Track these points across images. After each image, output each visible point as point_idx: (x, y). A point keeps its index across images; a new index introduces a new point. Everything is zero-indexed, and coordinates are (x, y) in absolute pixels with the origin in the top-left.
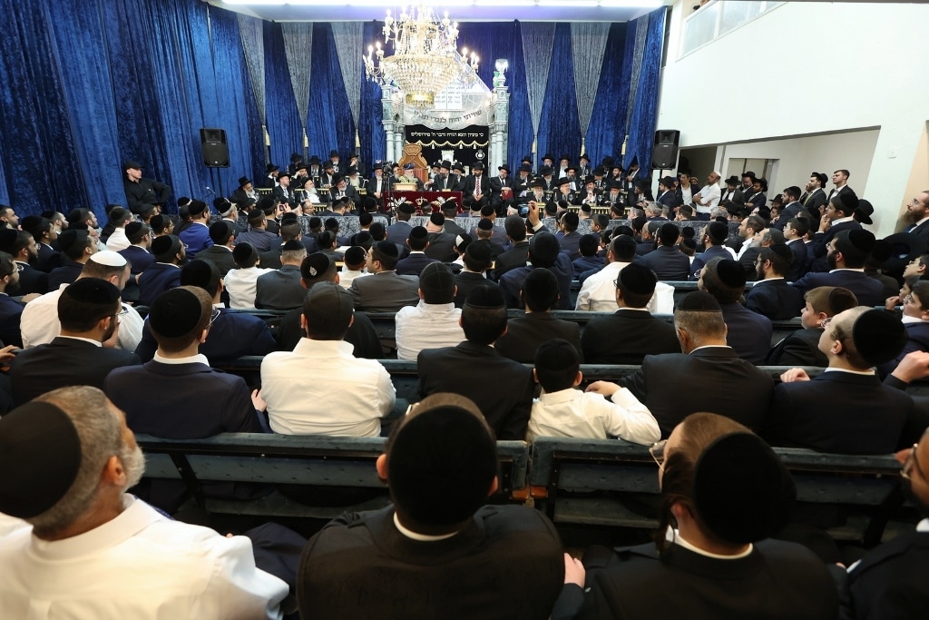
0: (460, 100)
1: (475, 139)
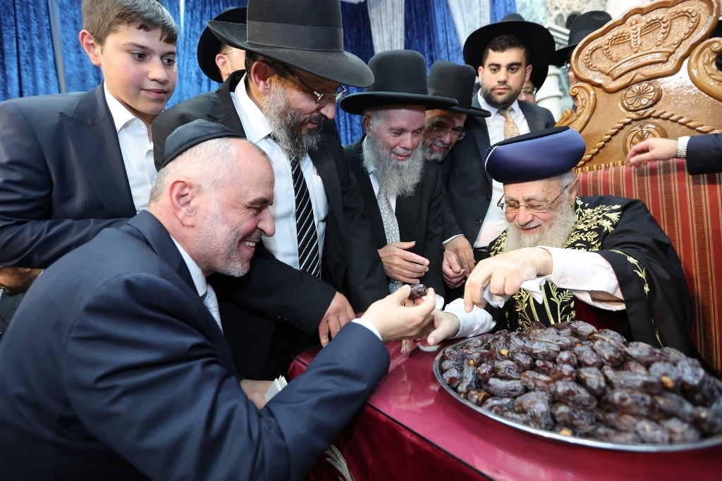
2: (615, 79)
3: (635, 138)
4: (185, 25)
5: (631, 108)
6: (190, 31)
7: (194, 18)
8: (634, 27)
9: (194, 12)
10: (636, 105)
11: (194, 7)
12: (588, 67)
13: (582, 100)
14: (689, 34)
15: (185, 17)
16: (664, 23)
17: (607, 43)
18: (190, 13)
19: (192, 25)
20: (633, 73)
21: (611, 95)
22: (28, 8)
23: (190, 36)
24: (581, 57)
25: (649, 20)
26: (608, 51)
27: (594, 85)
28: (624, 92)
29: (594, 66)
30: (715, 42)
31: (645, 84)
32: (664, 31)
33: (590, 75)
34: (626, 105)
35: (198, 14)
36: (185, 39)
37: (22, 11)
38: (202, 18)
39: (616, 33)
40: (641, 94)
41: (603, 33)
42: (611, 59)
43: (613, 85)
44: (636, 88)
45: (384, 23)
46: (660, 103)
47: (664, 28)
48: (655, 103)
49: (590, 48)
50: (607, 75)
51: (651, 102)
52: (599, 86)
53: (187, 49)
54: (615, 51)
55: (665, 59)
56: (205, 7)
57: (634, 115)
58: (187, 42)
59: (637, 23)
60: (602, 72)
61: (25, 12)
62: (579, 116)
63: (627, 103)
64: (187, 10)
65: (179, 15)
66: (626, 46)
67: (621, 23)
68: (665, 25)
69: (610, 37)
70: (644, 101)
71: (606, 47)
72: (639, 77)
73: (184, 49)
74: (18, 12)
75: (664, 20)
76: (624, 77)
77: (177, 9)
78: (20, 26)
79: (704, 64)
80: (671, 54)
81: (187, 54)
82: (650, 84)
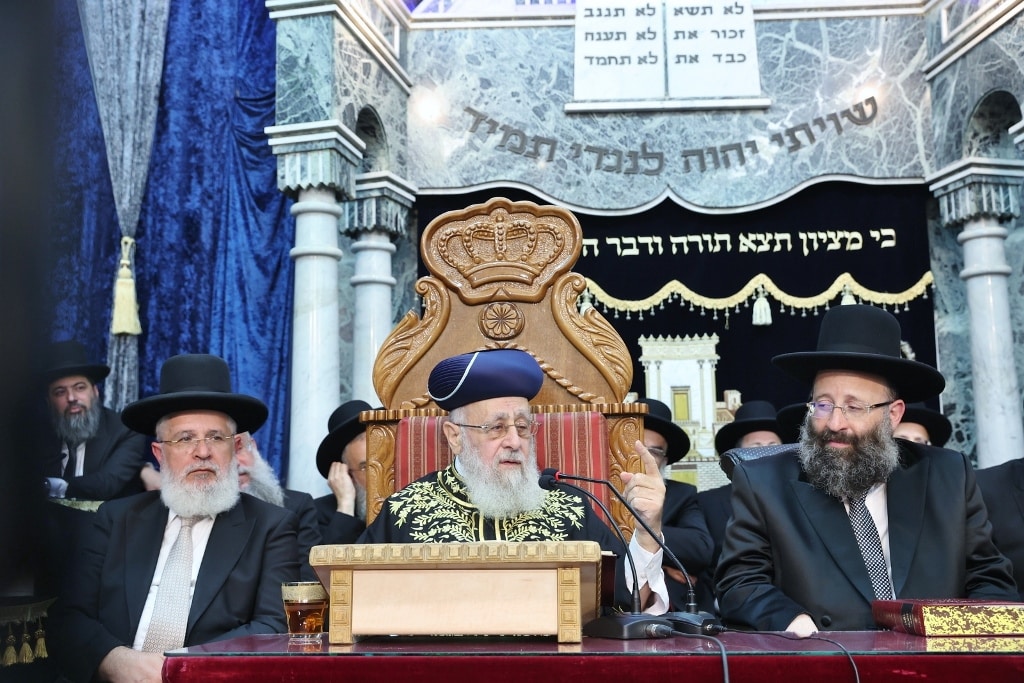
0: (748, 44)
1: (843, 261)
2: (474, 287)
5: (491, 333)
8: (500, 224)
10: (496, 331)
12: (443, 259)
13: (432, 303)
14: (555, 258)
16: (532, 234)
17: (468, 232)
20: (496, 286)
21: (468, 307)
24: (434, 239)
25: (516, 223)
26: (469, 244)
27: (449, 287)
28: (484, 307)
29: (450, 258)
30: (577, 278)
31: (507, 306)
32: (530, 244)
33: (444, 271)
34: (485, 327)
39: (479, 223)
40: (502, 318)
41: (465, 217)
42: (472, 257)
43: (471, 295)
44: (497, 306)
46: (523, 336)
47: (532, 241)
48: (517, 334)
49: (448, 231)
50: (466, 277)
51: (512, 333)
52: (455, 290)
54: (477, 248)
55: (529, 280)
57: (493, 345)
59: (502, 221)
60: (459, 271)
62: (426, 327)
66: (489, 247)
67: (485, 212)
68: (532, 237)
69: (472, 226)
70: (506, 329)
71: (467, 238)
72: (501, 294)
75: (532, 230)
76: (484, 288)
79: (567, 301)
80: (537, 276)
82: (513, 308)
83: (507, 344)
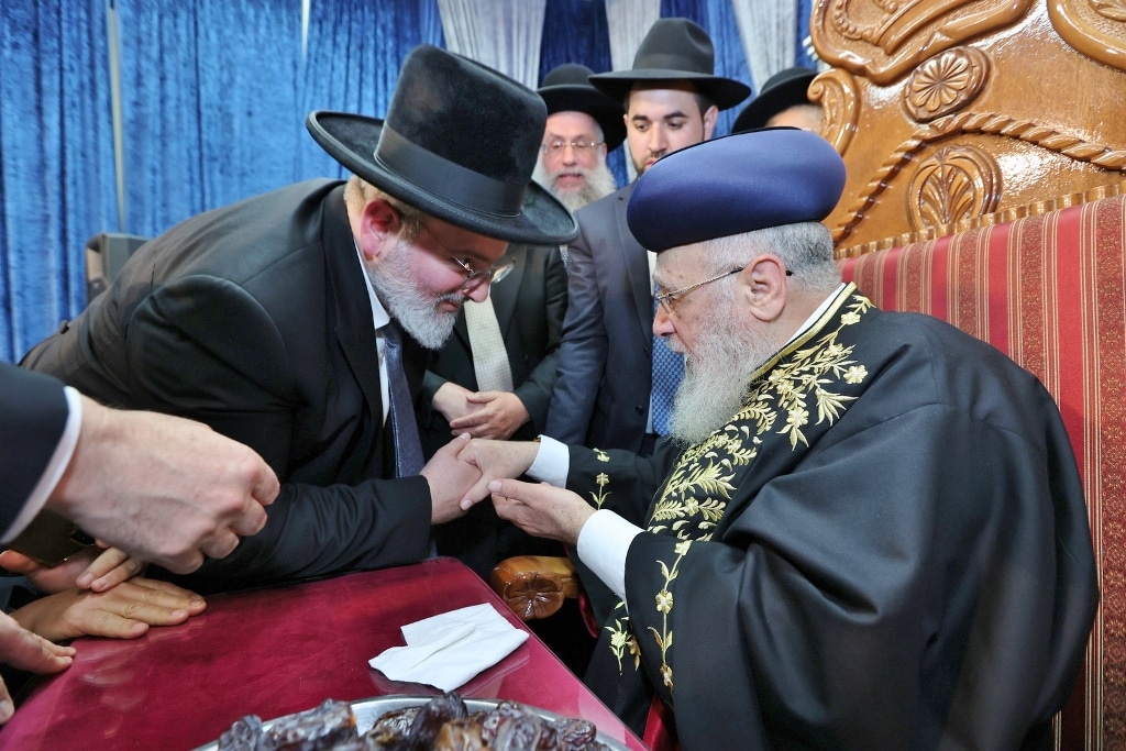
2: (892, 52)
3: (929, 184)
4: (309, 43)
5: (923, 114)
6: (317, 52)
7: (324, 32)
9: (324, 24)
10: (932, 105)
11: (325, 16)
12: (840, 33)
13: (831, 106)
15: (311, 31)
18: (317, 26)
19: (320, 43)
20: (927, 32)
21: (885, 88)
22: (79, 27)
23: (316, 60)
27: (851, 70)
28: (908, 79)
29: (851, 29)
31: (949, 56)
33: (844, 51)
34: (913, 110)
35: (328, 27)
36: (308, 65)
37: (69, 30)
38: (335, 33)
40: (941, 80)
42: (883, 8)
43: (888, 66)
45: (629, 27)
46: (984, 96)
48: (974, 96)
50: (877, 45)
51: (962, 97)
52: (862, 72)
53: (311, 80)
56: (341, 14)
57: (926, 131)
58: (311, 71)
60: (865, 40)
61: (74, 32)
63: (914, 105)
64: (312, 21)
65: (300, 29)
70: (950, 96)
72: (939, 38)
73: (306, 80)
74: (65, 33)
76: (908, 45)
77: (297, 21)
78: (66, 52)
81: (311, 88)
82: (961, 54)
83: (950, 120)
